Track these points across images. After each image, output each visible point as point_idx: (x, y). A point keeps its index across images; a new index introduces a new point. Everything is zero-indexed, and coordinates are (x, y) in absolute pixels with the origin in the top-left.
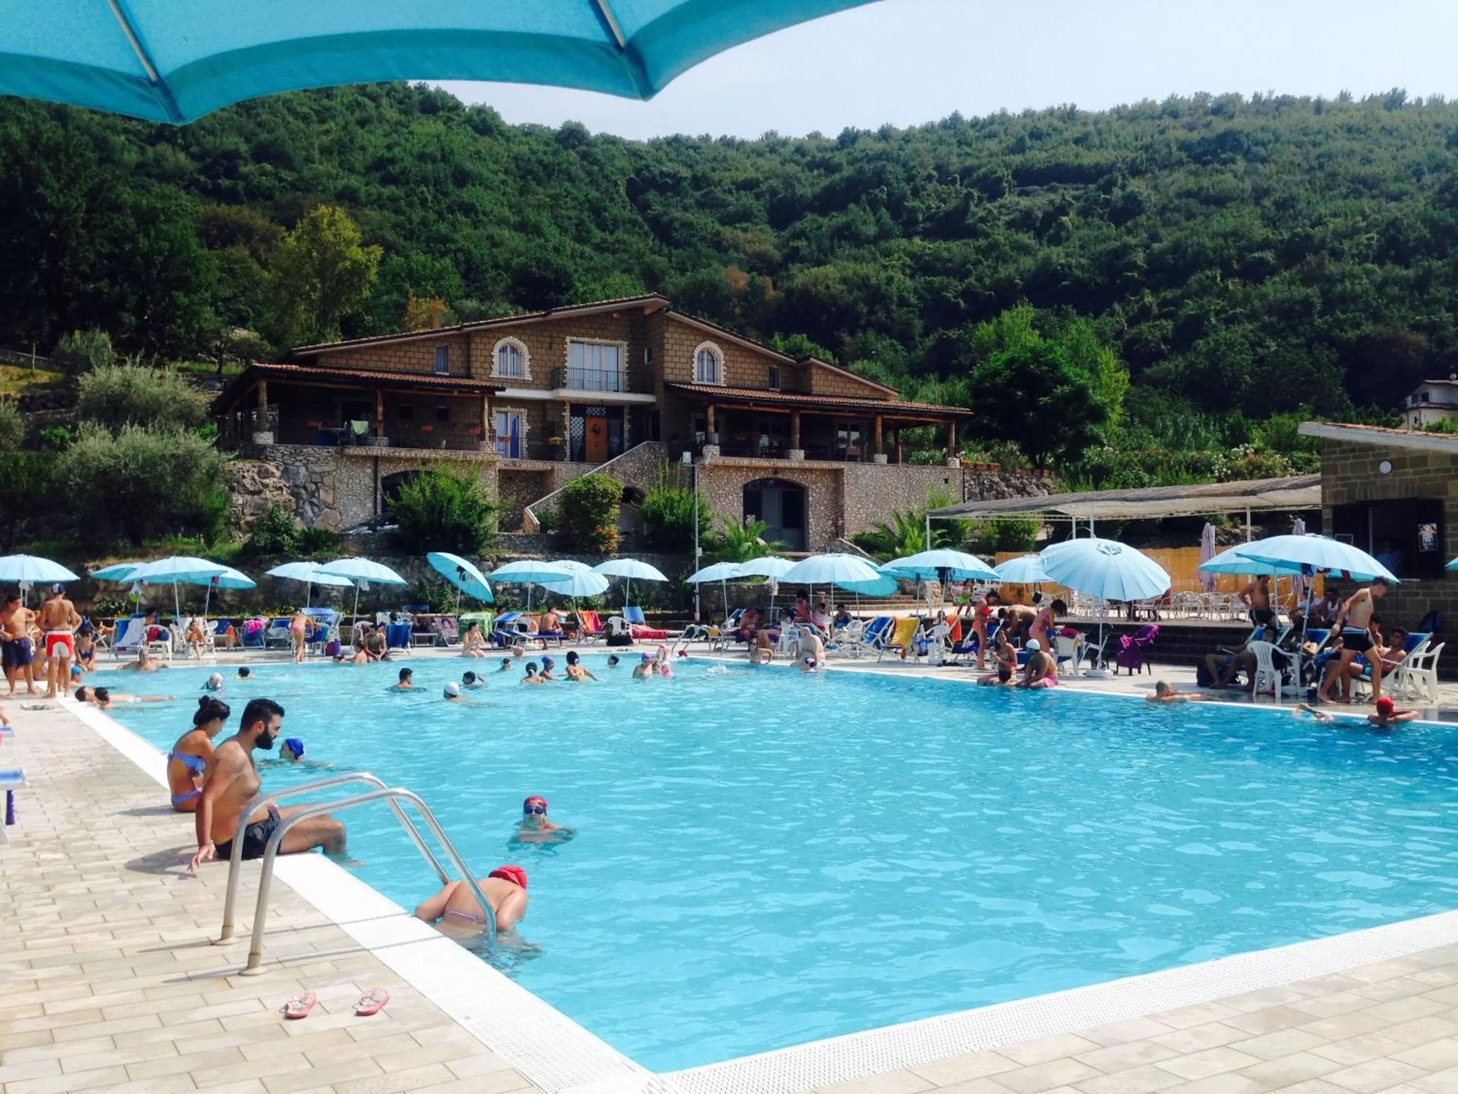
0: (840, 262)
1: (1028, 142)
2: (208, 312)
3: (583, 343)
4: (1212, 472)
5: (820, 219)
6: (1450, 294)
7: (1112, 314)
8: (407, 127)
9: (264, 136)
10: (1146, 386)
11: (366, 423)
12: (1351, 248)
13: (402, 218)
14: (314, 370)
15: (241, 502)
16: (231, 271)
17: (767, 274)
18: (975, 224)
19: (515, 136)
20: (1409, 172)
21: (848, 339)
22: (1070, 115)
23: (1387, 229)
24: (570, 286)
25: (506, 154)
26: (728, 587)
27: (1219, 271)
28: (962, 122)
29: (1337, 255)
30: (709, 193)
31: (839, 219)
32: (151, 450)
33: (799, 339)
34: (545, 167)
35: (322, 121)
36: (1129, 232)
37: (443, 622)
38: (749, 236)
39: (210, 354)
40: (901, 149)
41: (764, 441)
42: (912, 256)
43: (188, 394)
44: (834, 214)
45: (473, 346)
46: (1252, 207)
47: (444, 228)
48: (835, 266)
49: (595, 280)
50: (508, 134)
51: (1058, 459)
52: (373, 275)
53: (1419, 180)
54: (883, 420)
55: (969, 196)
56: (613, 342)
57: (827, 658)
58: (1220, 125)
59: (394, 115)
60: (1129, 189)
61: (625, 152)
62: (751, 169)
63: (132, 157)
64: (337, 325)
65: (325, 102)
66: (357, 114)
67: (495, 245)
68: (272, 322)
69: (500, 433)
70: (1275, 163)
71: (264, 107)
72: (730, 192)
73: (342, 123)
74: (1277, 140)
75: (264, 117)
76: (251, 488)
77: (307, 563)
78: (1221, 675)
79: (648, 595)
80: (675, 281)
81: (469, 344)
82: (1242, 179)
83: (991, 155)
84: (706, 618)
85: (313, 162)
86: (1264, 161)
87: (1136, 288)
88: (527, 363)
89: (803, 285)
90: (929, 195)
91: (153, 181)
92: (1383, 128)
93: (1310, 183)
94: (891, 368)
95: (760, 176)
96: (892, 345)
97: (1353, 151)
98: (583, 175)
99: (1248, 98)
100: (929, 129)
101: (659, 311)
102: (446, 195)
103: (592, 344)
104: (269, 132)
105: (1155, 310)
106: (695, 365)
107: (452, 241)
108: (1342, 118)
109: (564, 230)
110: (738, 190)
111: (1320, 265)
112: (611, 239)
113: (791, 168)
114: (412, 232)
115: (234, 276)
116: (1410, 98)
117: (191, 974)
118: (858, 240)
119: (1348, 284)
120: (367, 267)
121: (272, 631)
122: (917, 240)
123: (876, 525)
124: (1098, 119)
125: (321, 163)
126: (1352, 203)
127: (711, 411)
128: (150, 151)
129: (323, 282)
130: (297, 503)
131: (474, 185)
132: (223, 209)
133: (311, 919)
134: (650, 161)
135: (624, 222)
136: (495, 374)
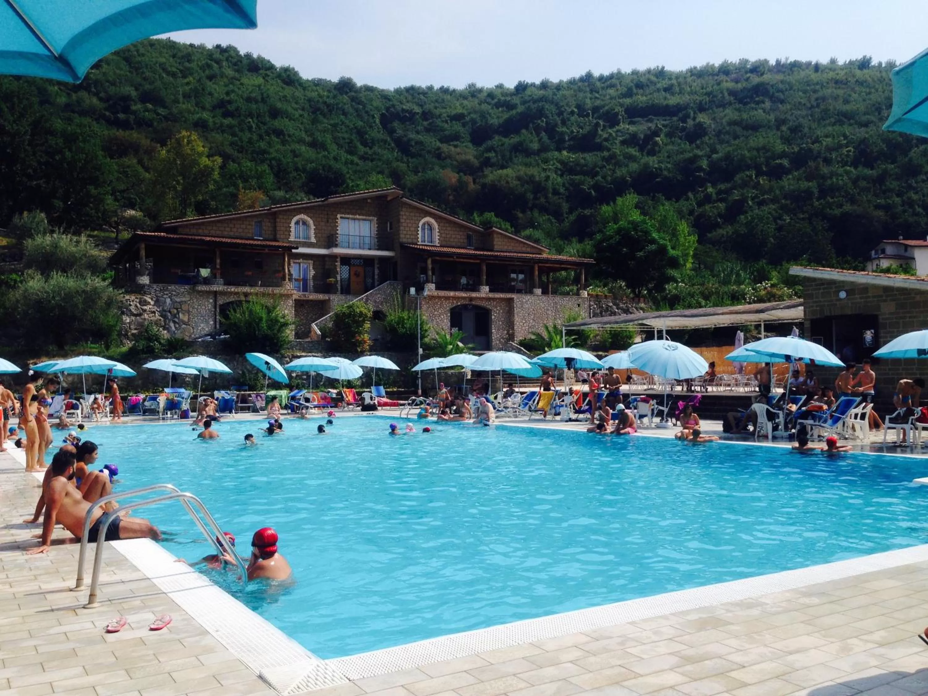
0: (516, 166)
1: (635, 90)
2: (109, 200)
3: (348, 218)
4: (745, 299)
5: (503, 139)
6: (899, 186)
7: (687, 199)
8: (239, 80)
9: (147, 87)
10: (708, 246)
11: (209, 270)
12: (836, 157)
13: (236, 138)
14: (175, 236)
15: (128, 321)
16: (125, 173)
17: (470, 175)
18: (601, 143)
19: (309, 86)
20: (873, 109)
21: (520, 215)
22: (661, 73)
23: (859, 145)
24: (344, 182)
25: (303, 97)
26: (439, 374)
27: (754, 172)
28: (593, 77)
29: (828, 161)
30: (433, 122)
31: (515, 139)
32: (69, 288)
33: (490, 216)
34: (328, 106)
35: (184, 77)
36: (698, 147)
37: (257, 397)
38: (458, 150)
39: (111, 226)
40: (554, 94)
41: (464, 280)
42: (562, 162)
43: (95, 252)
44: (512, 136)
45: (278, 220)
46: (775, 131)
47: (263, 145)
48: (513, 169)
49: (360, 178)
50: (304, 85)
51: (649, 291)
52: (216, 175)
53: (879, 114)
54: (539, 267)
55: (597, 125)
56: (368, 218)
57: (497, 417)
58: (755, 80)
59: (231, 73)
60: (697, 120)
61: (379, 96)
62: (459, 107)
63: (62, 100)
64: (193, 207)
65: (187, 64)
66: (207, 72)
67: (296, 156)
68: (151, 205)
69: (295, 276)
70: (789, 103)
71: (147, 68)
72: (446, 122)
73: (197, 78)
74: (791, 89)
75: (147, 74)
76: (135, 312)
77: (169, 360)
78: (737, 425)
79: (389, 379)
80: (411, 179)
81: (275, 219)
82: (769, 113)
83: (611, 98)
84: (425, 394)
85: (179, 103)
86: (782, 102)
87: (702, 183)
88: (312, 232)
89: (492, 181)
90: (572, 124)
91: (76, 115)
92: (857, 81)
93: (812, 116)
94: (548, 234)
95: (465, 112)
96: (549, 219)
97: (838, 96)
98: (351, 110)
99: (773, 62)
100: (572, 82)
101: (397, 198)
102: (264, 124)
103: (354, 219)
104: (150, 84)
105: (714, 196)
106: (420, 232)
107: (269, 153)
108: (831, 75)
109: (340, 146)
110: (451, 121)
111: (817, 168)
112: (370, 152)
113: (485, 107)
114: (242, 147)
115: (127, 176)
116: (874, 62)
117: (54, 607)
118: (528, 153)
119: (835, 180)
120: (213, 170)
121: (146, 403)
122: (565, 153)
123: (534, 334)
124: (678, 76)
125: (184, 103)
126: (837, 128)
127: (429, 261)
128: (74, 96)
129: (184, 179)
130: (165, 321)
131: (282, 117)
132: (120, 133)
133: (135, 576)
134: (396, 103)
135: (378, 140)
136: (292, 239)
